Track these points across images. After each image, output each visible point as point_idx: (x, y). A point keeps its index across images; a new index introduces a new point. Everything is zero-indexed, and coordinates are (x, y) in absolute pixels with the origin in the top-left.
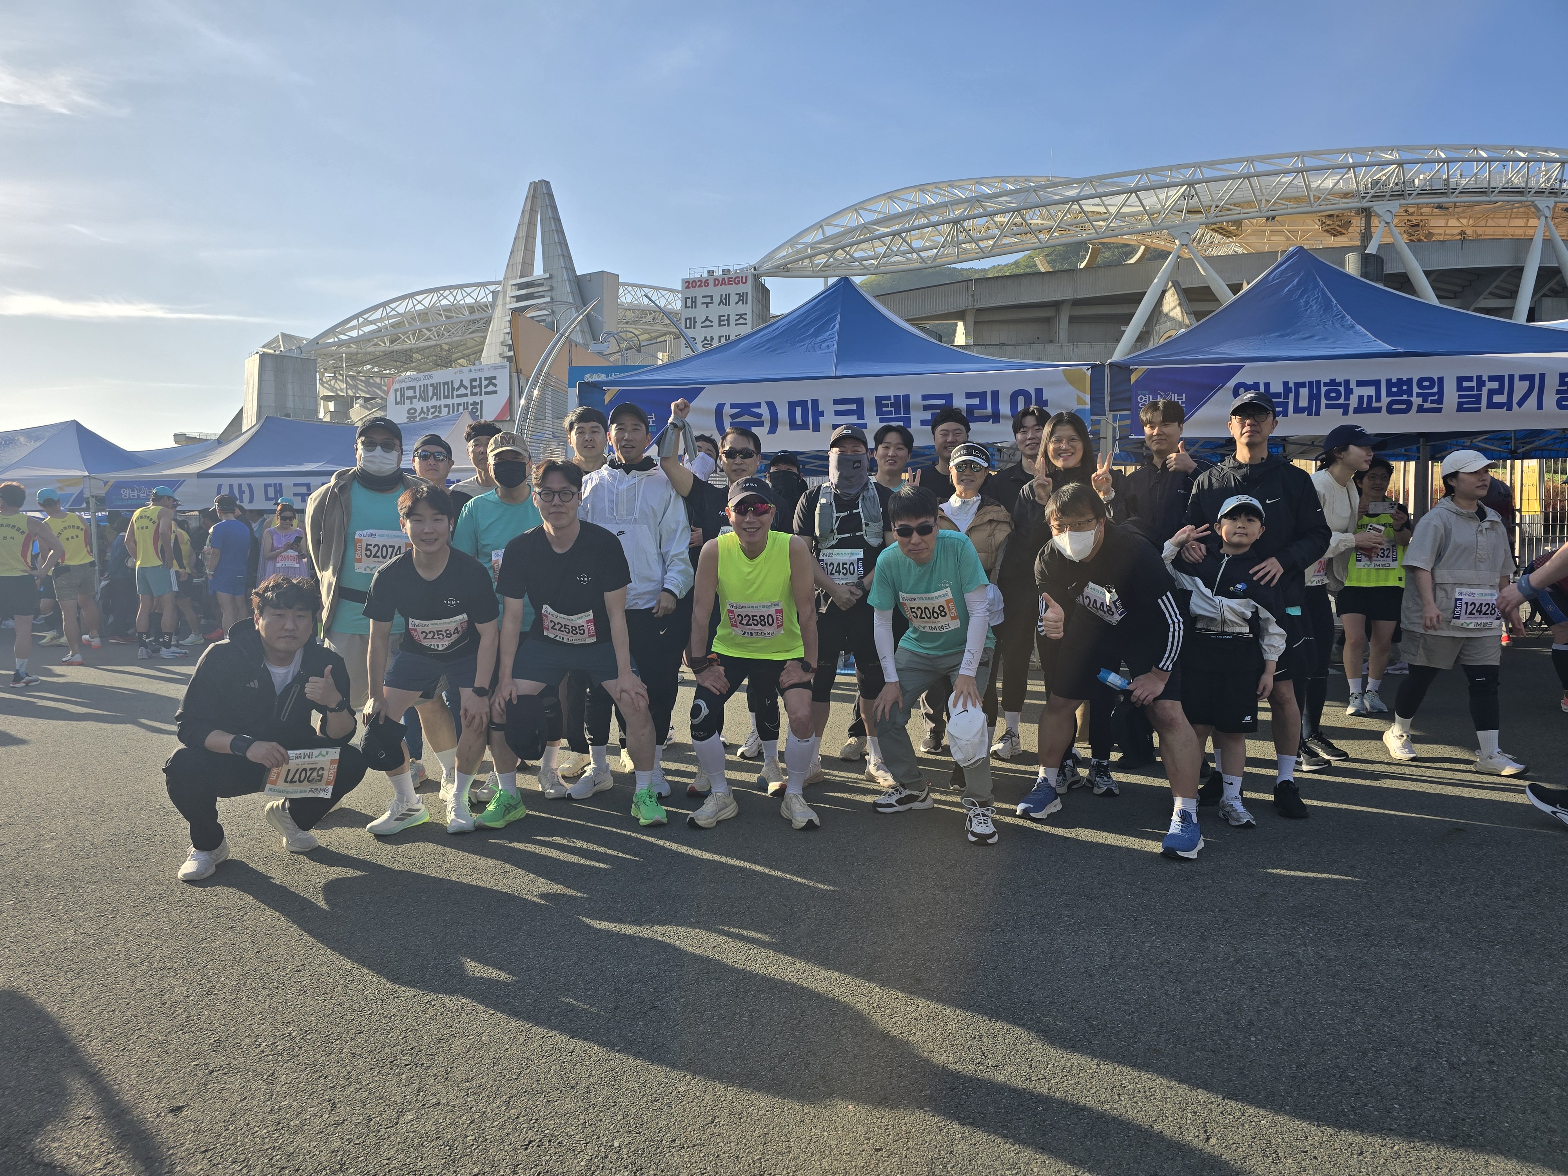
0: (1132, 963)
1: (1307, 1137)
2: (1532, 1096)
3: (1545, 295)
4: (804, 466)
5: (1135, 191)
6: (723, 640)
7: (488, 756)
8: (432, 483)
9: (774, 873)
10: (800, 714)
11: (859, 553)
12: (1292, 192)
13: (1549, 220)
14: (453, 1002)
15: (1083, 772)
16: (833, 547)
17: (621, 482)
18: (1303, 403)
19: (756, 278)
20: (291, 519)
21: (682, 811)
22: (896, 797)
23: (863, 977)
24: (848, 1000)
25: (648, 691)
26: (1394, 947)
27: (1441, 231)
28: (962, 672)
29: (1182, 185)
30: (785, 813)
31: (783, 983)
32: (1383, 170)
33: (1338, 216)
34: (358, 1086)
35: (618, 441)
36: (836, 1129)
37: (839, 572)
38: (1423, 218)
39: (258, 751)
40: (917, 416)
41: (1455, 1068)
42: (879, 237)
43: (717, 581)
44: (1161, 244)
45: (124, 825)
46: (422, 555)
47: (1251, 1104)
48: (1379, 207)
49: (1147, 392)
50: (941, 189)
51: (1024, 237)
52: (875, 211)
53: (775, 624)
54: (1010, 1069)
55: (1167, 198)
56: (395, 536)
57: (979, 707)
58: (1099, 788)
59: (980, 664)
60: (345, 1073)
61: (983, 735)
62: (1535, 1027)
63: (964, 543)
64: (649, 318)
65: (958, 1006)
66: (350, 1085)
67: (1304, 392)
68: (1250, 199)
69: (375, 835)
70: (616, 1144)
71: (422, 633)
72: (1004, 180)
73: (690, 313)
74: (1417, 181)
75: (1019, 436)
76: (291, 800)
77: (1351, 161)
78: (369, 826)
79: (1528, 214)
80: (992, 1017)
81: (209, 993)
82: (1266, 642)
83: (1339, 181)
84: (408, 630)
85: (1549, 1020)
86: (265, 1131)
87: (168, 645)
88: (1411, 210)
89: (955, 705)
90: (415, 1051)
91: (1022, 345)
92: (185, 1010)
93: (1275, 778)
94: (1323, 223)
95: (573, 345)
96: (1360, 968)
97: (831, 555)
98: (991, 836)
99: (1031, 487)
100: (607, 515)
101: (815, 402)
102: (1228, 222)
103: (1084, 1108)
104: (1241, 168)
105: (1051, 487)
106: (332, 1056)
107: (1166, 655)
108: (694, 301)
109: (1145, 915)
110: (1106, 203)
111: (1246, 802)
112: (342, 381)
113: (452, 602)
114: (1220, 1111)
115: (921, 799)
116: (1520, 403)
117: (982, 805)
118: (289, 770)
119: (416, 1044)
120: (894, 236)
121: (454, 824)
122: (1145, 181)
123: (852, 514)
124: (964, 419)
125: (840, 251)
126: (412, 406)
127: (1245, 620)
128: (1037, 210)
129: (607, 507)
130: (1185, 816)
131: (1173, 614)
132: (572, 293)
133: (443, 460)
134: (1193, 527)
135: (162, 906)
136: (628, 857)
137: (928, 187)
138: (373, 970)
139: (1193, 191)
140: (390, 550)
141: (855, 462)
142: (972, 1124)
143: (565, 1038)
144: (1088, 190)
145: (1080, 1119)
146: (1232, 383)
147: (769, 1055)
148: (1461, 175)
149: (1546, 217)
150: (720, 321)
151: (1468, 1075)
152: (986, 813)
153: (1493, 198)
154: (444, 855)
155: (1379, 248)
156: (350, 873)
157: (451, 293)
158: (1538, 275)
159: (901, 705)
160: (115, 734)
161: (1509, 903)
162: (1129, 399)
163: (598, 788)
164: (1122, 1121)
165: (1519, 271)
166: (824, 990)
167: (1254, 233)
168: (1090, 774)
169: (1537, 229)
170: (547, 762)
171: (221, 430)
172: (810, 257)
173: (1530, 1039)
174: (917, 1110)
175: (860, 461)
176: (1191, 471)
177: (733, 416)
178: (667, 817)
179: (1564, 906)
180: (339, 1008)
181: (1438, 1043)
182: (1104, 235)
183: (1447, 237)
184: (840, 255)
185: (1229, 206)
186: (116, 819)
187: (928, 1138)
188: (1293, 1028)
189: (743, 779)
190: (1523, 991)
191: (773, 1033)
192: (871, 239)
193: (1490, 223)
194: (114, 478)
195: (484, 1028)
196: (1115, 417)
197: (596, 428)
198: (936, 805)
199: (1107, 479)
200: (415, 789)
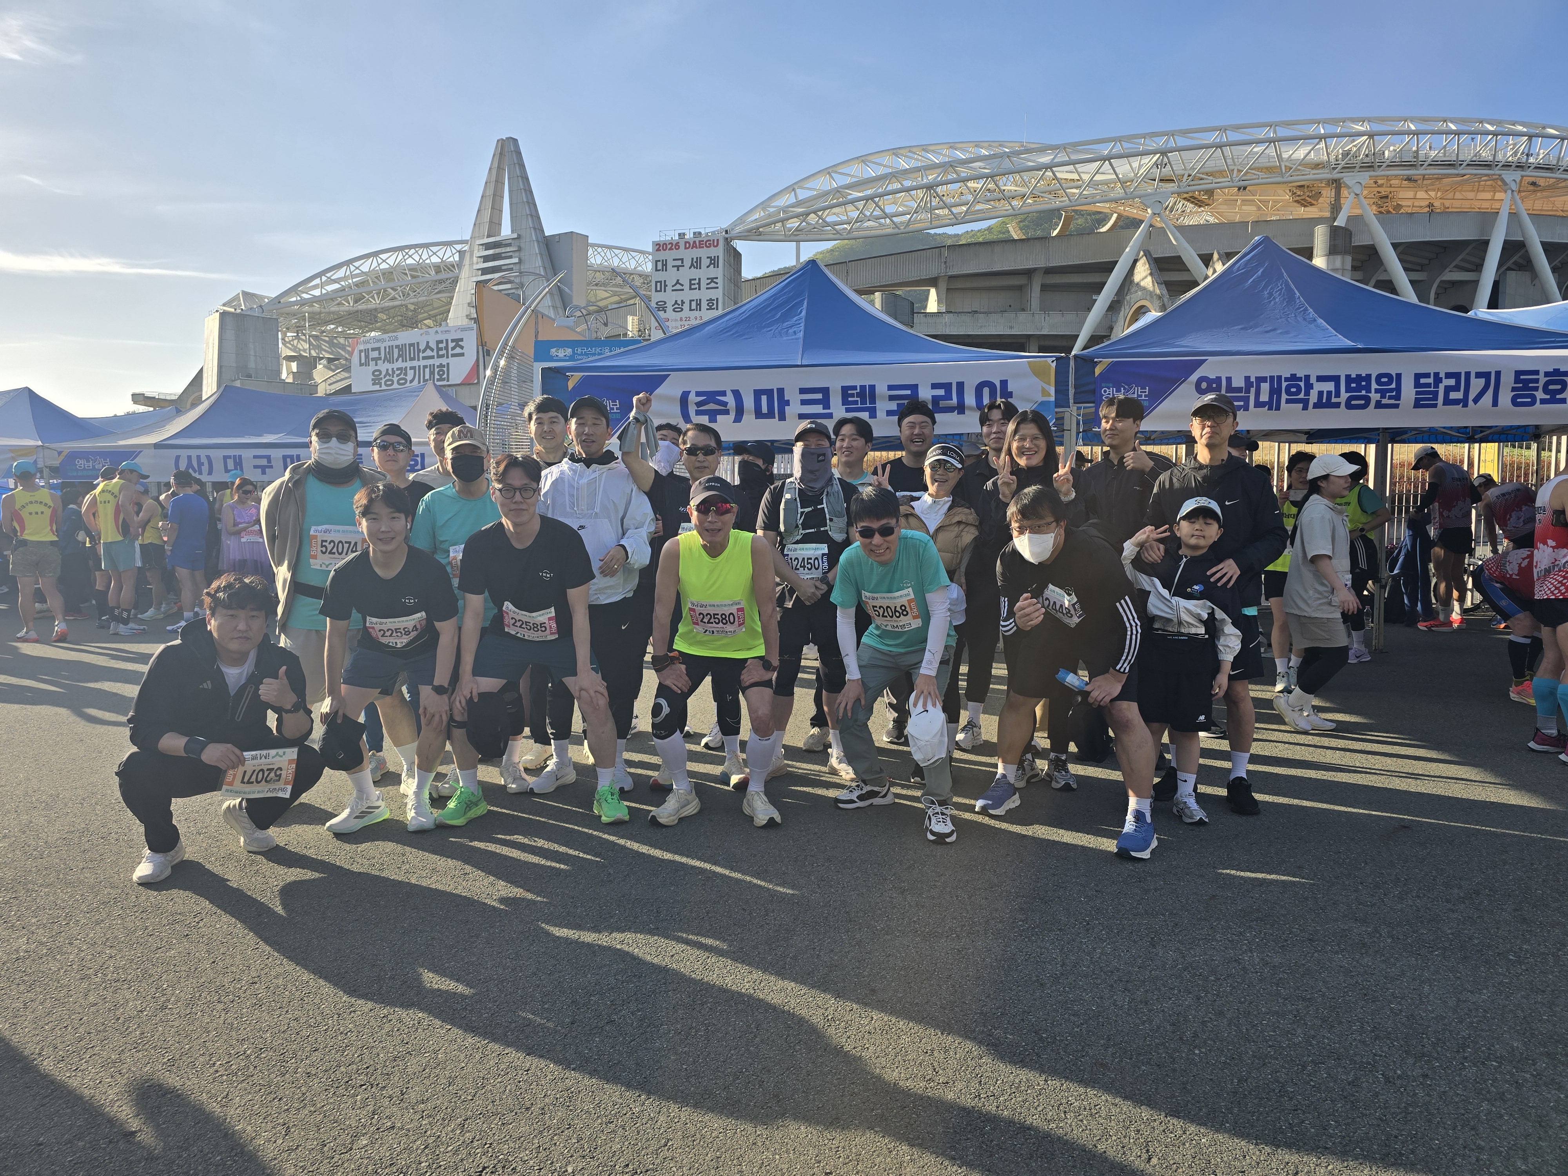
0: (1083, 971)
1: (1245, 1157)
2: (1463, 1111)
3: (1509, 269)
5: (1108, 158)
6: (685, 637)
9: (734, 875)
10: (760, 713)
11: (824, 548)
12: (1263, 162)
13: (1515, 194)
14: (409, 1016)
15: (1042, 765)
16: (797, 542)
17: (581, 476)
18: (1264, 397)
19: (727, 241)
20: (248, 501)
22: (857, 793)
23: (819, 988)
24: (804, 1012)
25: (607, 688)
26: (1337, 953)
27: (1409, 203)
28: (922, 671)
29: (1155, 153)
30: (747, 810)
31: (740, 994)
32: (1354, 141)
33: (1308, 187)
34: (312, 1109)
35: (578, 435)
36: (787, 1152)
37: (804, 567)
38: (1392, 189)
39: (213, 754)
40: (883, 406)
41: (1390, 1082)
42: (852, 202)
43: (678, 580)
44: (1133, 212)
45: (78, 821)
46: (379, 554)
47: (1192, 1121)
48: (1349, 179)
49: (1111, 385)
50: (915, 153)
51: (997, 204)
52: (849, 175)
53: (736, 623)
54: (960, 1085)
55: (1140, 166)
56: (351, 532)
57: (939, 706)
58: (1058, 781)
59: (941, 663)
60: (300, 1095)
61: (942, 735)
62: (1469, 1038)
63: (926, 544)
64: (619, 280)
65: (911, 1019)
66: (304, 1107)
67: (1265, 387)
68: (1222, 168)
69: (334, 833)
70: (570, 1170)
71: (380, 630)
72: (978, 145)
73: (661, 276)
74: (1387, 153)
75: (985, 429)
76: (248, 800)
77: (1322, 131)
78: (328, 824)
79: (1494, 187)
80: (944, 1030)
81: (163, 1008)
82: (1221, 643)
83: (1310, 152)
84: (365, 628)
85: (1482, 1030)
86: (218, 1158)
88: (1380, 182)
89: (915, 705)
90: (371, 1069)
91: (994, 313)
92: (139, 1026)
93: (1229, 771)
94: (1294, 194)
95: (541, 316)
96: (1303, 976)
97: (795, 550)
98: (950, 834)
99: (995, 484)
100: (568, 509)
101: (781, 391)
102: (1199, 191)
104: (1213, 137)
105: (1015, 488)
106: (287, 1076)
107: (1124, 658)
108: (665, 265)
109: (1097, 919)
110: (1079, 170)
111: (1201, 798)
112: (305, 341)
113: (410, 601)
114: (1162, 1129)
115: (881, 794)
116: (1476, 400)
117: (942, 803)
118: (245, 772)
119: (372, 1063)
120: (867, 200)
121: (414, 822)
122: (1118, 149)
123: (816, 510)
124: (928, 411)
125: (812, 215)
126: (377, 368)
127: (1201, 621)
128: (1011, 176)
129: (567, 502)
130: (1139, 816)
131: (1131, 617)
132: (541, 254)
133: (402, 450)
134: (1153, 528)
135: (117, 912)
136: (589, 857)
137: (901, 151)
138: (330, 982)
139: (1166, 160)
140: (346, 546)
141: (819, 456)
142: (920, 1145)
143: (521, 1055)
144: (1062, 157)
145: (1026, 1139)
146: (1194, 377)
147: (723, 1072)
148: (1430, 148)
149: (1513, 191)
150: (691, 284)
151: (1402, 1090)
152: (945, 811)
153: (1461, 171)
154: (404, 855)
155: (1348, 220)
156: (309, 875)
157: (417, 252)
158: (1503, 248)
159: (863, 702)
161: (1449, 906)
162: (1094, 392)
163: (560, 782)
164: (1067, 1141)
165: (1483, 245)
166: (780, 1002)
167: (1227, 202)
168: (1048, 767)
169: (1504, 203)
170: (510, 756)
171: (180, 390)
172: (783, 221)
173: (1464, 1051)
174: (867, 1131)
175: (824, 455)
176: (1148, 469)
177: (699, 404)
178: (629, 813)
179: (1502, 909)
180: (295, 1023)
181: (1375, 1055)
182: (1077, 203)
183: (1415, 210)
184: (813, 219)
185: (1201, 176)
186: (71, 815)
187: (877, 1161)
188: (1236, 1040)
189: (705, 771)
190: (1459, 1000)
191: (728, 1048)
192: (844, 204)
193: (1458, 195)
194: (68, 448)
195: (441, 1045)
196: (1079, 409)
197: (556, 417)
198: (897, 801)
199: (1068, 480)
200: (374, 782)
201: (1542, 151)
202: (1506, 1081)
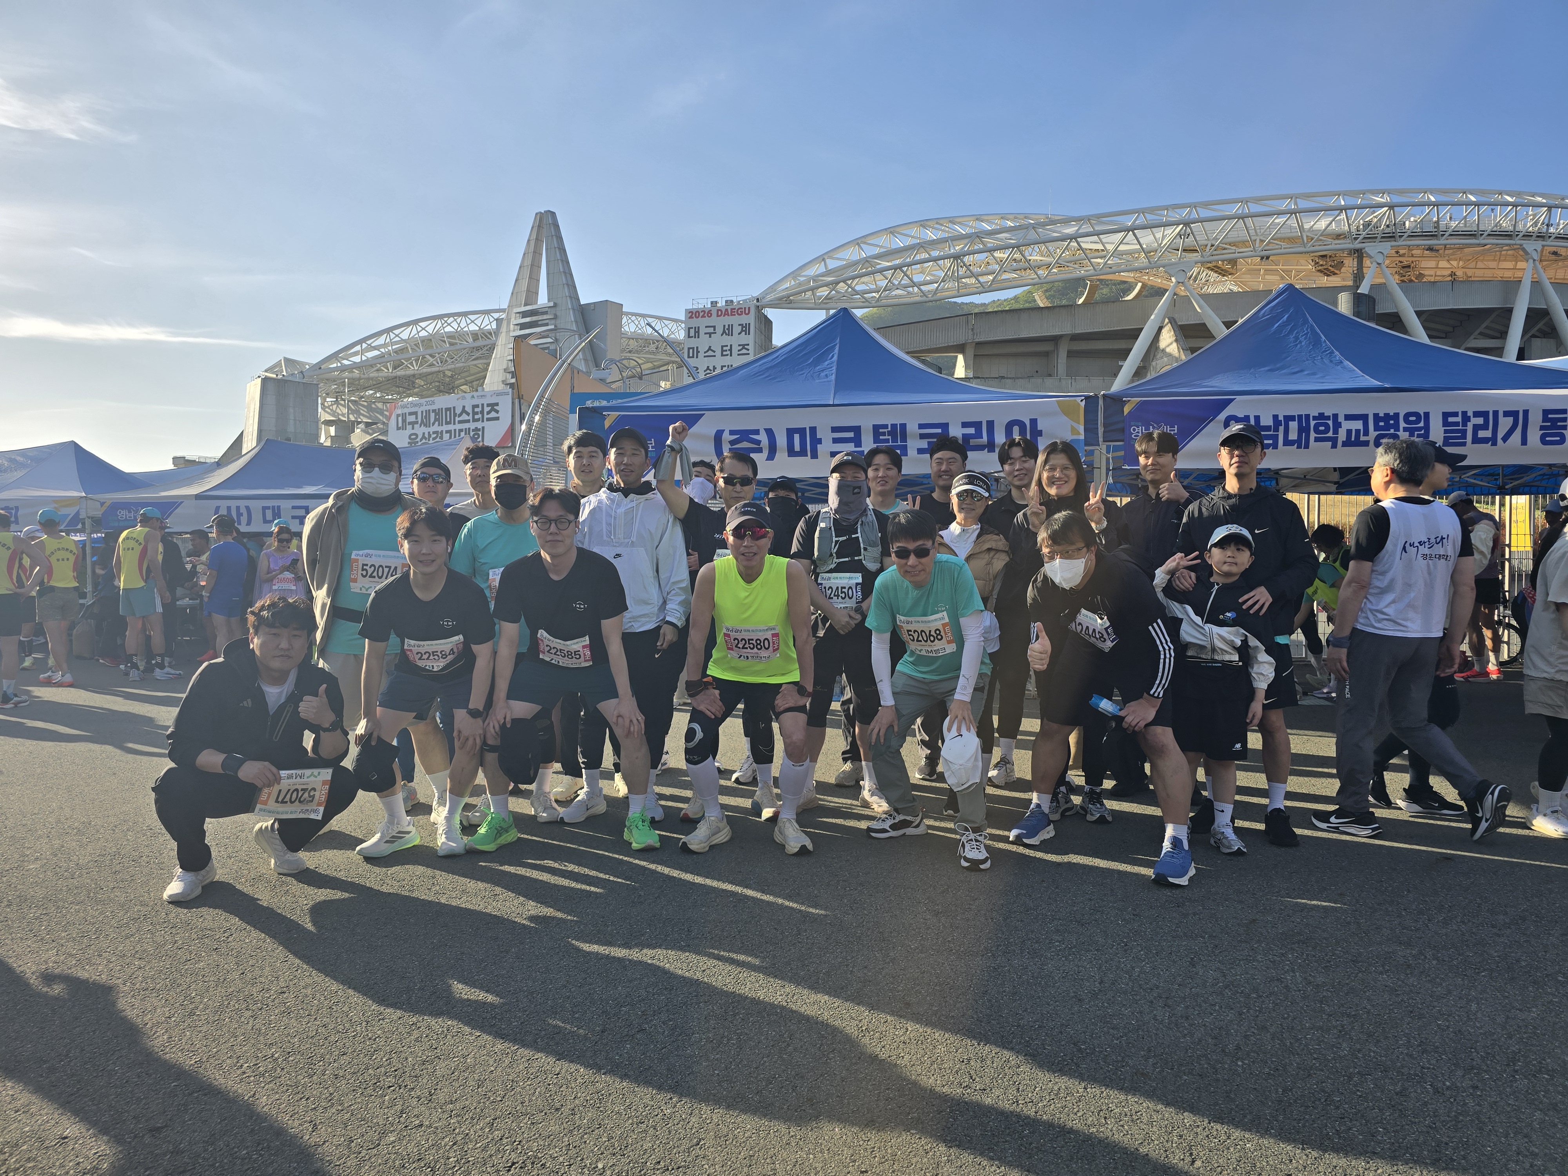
0: (1121, 988)
1: (1291, 1161)
2: (1515, 1120)
3: (1534, 336)
4: (803, 494)
5: (1132, 229)
6: (719, 663)
7: (481, 779)
8: (430, 505)
9: (765, 897)
10: (794, 738)
11: (858, 578)
12: (1285, 232)
13: (1537, 263)
14: (438, 1024)
15: (1077, 800)
16: (831, 571)
17: (619, 505)
18: (1293, 436)
19: (759, 309)
20: (289, 541)
21: (675, 835)
22: (890, 822)
23: (853, 1001)
24: (837, 1023)
26: (1381, 973)
27: (1432, 272)
28: (957, 696)
29: (1178, 224)
30: (778, 838)
31: (772, 1005)
32: (1374, 212)
33: (1330, 256)
34: (340, 1108)
35: (617, 465)
36: (822, 1152)
37: (838, 596)
38: (1414, 259)
39: (250, 771)
40: (914, 444)
41: (1439, 1093)
42: (881, 271)
43: (713, 605)
44: (1158, 282)
45: (110, 846)
46: (420, 576)
47: (1237, 1127)
48: (1370, 248)
49: (1140, 424)
50: (942, 225)
51: (1023, 273)
52: (877, 246)
53: (771, 648)
54: (997, 1092)
55: (1164, 237)
56: (391, 557)
57: (973, 731)
58: (1092, 815)
59: (975, 689)
60: (328, 1095)
61: (976, 760)
62: (1519, 1052)
63: (961, 568)
64: (652, 347)
65: (947, 1030)
66: (332, 1106)
67: (1294, 425)
68: (1244, 238)
69: (364, 857)
70: (600, 1166)
71: (417, 653)
72: (1004, 217)
73: (693, 343)
74: (1407, 223)
75: (1006, 467)
76: (281, 821)
77: (1343, 203)
78: (358, 848)
79: (1517, 257)
80: (981, 1041)
81: (192, 1014)
82: (1255, 671)
83: (1331, 223)
84: (403, 650)
85: (1532, 1045)
86: (244, 1152)
87: (162, 666)
88: (1402, 252)
89: (949, 730)
90: (399, 1073)
91: (1021, 378)
93: (1266, 806)
94: (1317, 263)
95: (576, 372)
96: (1347, 994)
97: (829, 579)
98: (984, 861)
99: (1025, 515)
100: (605, 538)
101: (813, 430)
102: (1223, 261)
103: (1071, 1131)
104: (1235, 209)
105: (1045, 516)
106: (315, 1077)
107: (1157, 682)
108: (697, 332)
109: (1135, 941)
110: (1104, 240)
111: (1237, 831)
112: (344, 406)
113: (448, 623)
114: (1205, 1134)
115: (914, 824)
116: (1505, 439)
117: (975, 830)
118: (280, 791)
119: (400, 1066)
120: (896, 269)
121: (444, 847)
122: (1141, 220)
123: (850, 539)
124: (961, 448)
125: (842, 284)
126: (413, 432)
127: (1235, 648)
128: (1036, 246)
129: (604, 530)
130: (1176, 842)
131: (1163, 641)
132: (576, 322)
133: (442, 482)
134: (1183, 555)
135: (146, 927)
136: (619, 880)
137: (929, 223)
138: (359, 992)
139: (1188, 230)
140: (386, 570)
141: (855, 488)
142: (958, 1146)
143: (551, 1060)
144: (1086, 228)
145: (1067, 1142)
146: (1222, 416)
147: (756, 1078)
148: (1451, 218)
149: (1534, 260)
150: (723, 351)
151: (1452, 1100)
152: (979, 838)
153: (1481, 241)
154: (433, 878)
155: (1371, 288)
156: (338, 895)
157: (455, 320)
158: (1527, 316)
159: (896, 729)
160: (104, 755)
161: (1495, 930)
162: (1123, 430)
163: (591, 812)
164: (1108, 1144)
165: (1507, 313)
166: (813, 1014)
167: (1250, 271)
168: (1083, 801)
169: (1526, 271)
170: (540, 787)
171: (220, 454)
172: (813, 289)
173: (1514, 1064)
174: (903, 1133)
175: (860, 488)
176: (1183, 501)
177: (732, 443)
178: (660, 841)
179: (1549, 934)
180: (323, 1029)
181: (1423, 1068)
182: (1102, 272)
183: (1438, 279)
184: (842, 287)
185: (1224, 246)
186: (102, 840)
187: (914, 1160)
188: (1279, 1053)
189: (736, 804)
190: (1508, 1017)
191: (761, 1056)
192: (873, 273)
193: (1480, 265)
194: (111, 499)
195: (470, 1050)
196: (1108, 448)
197: (595, 452)
198: (929, 831)
199: (1099, 508)
200: (406, 812)
201: (1562, 222)
202: (1559, 1093)
